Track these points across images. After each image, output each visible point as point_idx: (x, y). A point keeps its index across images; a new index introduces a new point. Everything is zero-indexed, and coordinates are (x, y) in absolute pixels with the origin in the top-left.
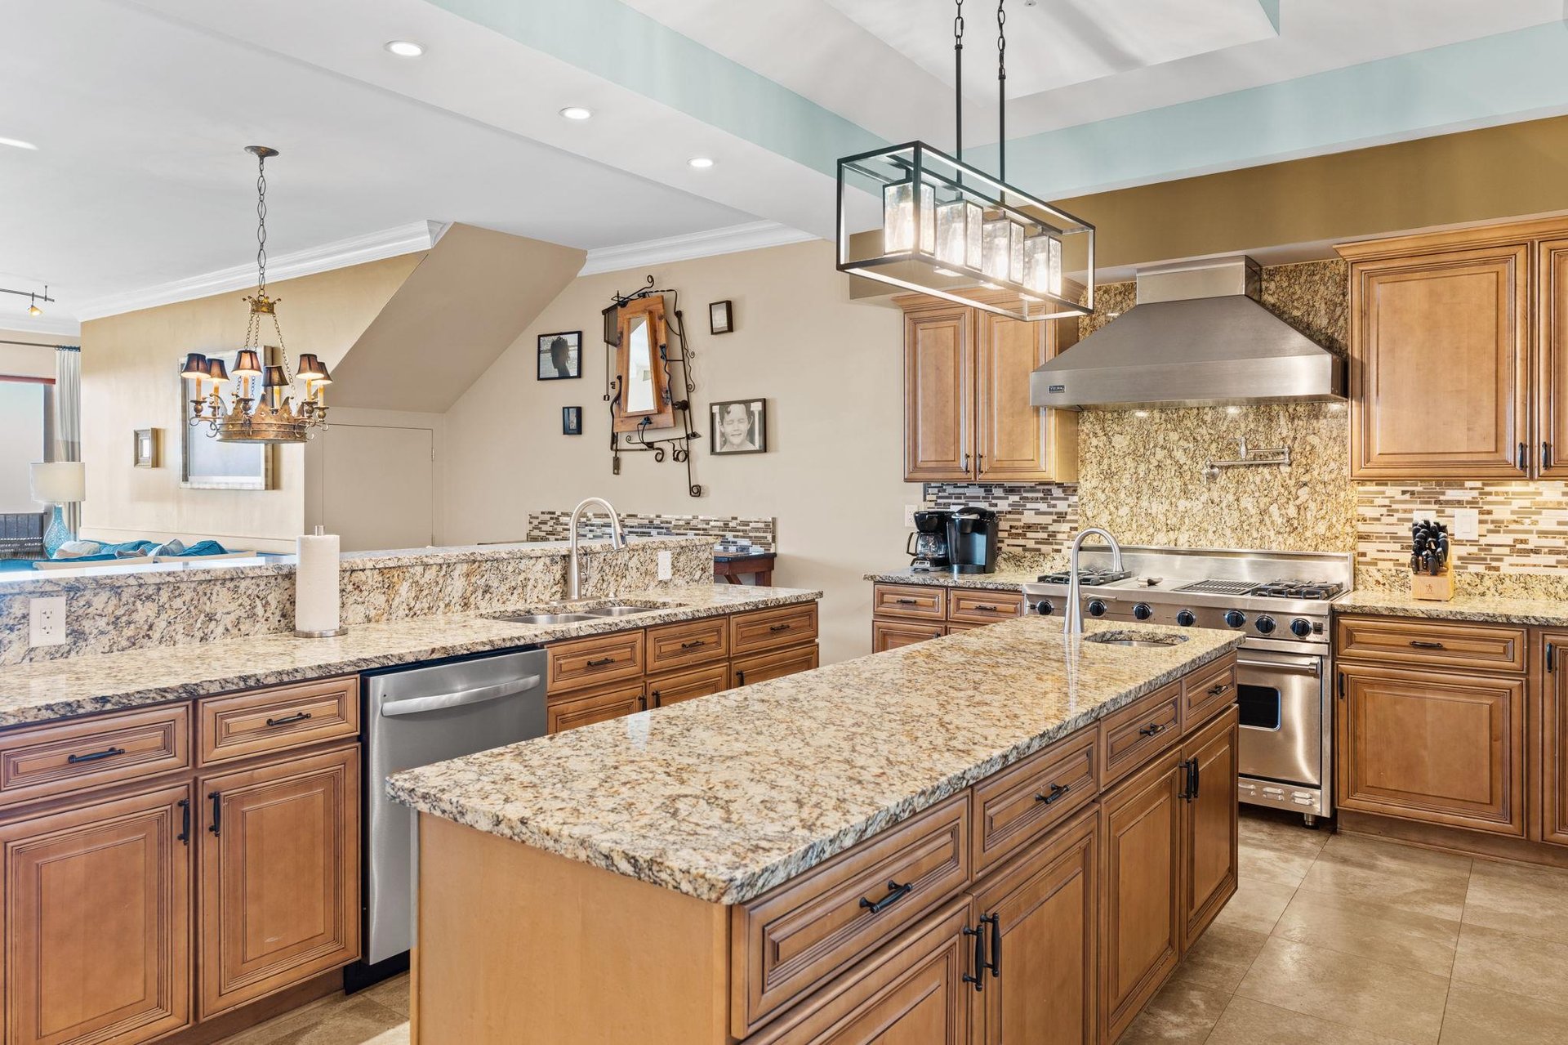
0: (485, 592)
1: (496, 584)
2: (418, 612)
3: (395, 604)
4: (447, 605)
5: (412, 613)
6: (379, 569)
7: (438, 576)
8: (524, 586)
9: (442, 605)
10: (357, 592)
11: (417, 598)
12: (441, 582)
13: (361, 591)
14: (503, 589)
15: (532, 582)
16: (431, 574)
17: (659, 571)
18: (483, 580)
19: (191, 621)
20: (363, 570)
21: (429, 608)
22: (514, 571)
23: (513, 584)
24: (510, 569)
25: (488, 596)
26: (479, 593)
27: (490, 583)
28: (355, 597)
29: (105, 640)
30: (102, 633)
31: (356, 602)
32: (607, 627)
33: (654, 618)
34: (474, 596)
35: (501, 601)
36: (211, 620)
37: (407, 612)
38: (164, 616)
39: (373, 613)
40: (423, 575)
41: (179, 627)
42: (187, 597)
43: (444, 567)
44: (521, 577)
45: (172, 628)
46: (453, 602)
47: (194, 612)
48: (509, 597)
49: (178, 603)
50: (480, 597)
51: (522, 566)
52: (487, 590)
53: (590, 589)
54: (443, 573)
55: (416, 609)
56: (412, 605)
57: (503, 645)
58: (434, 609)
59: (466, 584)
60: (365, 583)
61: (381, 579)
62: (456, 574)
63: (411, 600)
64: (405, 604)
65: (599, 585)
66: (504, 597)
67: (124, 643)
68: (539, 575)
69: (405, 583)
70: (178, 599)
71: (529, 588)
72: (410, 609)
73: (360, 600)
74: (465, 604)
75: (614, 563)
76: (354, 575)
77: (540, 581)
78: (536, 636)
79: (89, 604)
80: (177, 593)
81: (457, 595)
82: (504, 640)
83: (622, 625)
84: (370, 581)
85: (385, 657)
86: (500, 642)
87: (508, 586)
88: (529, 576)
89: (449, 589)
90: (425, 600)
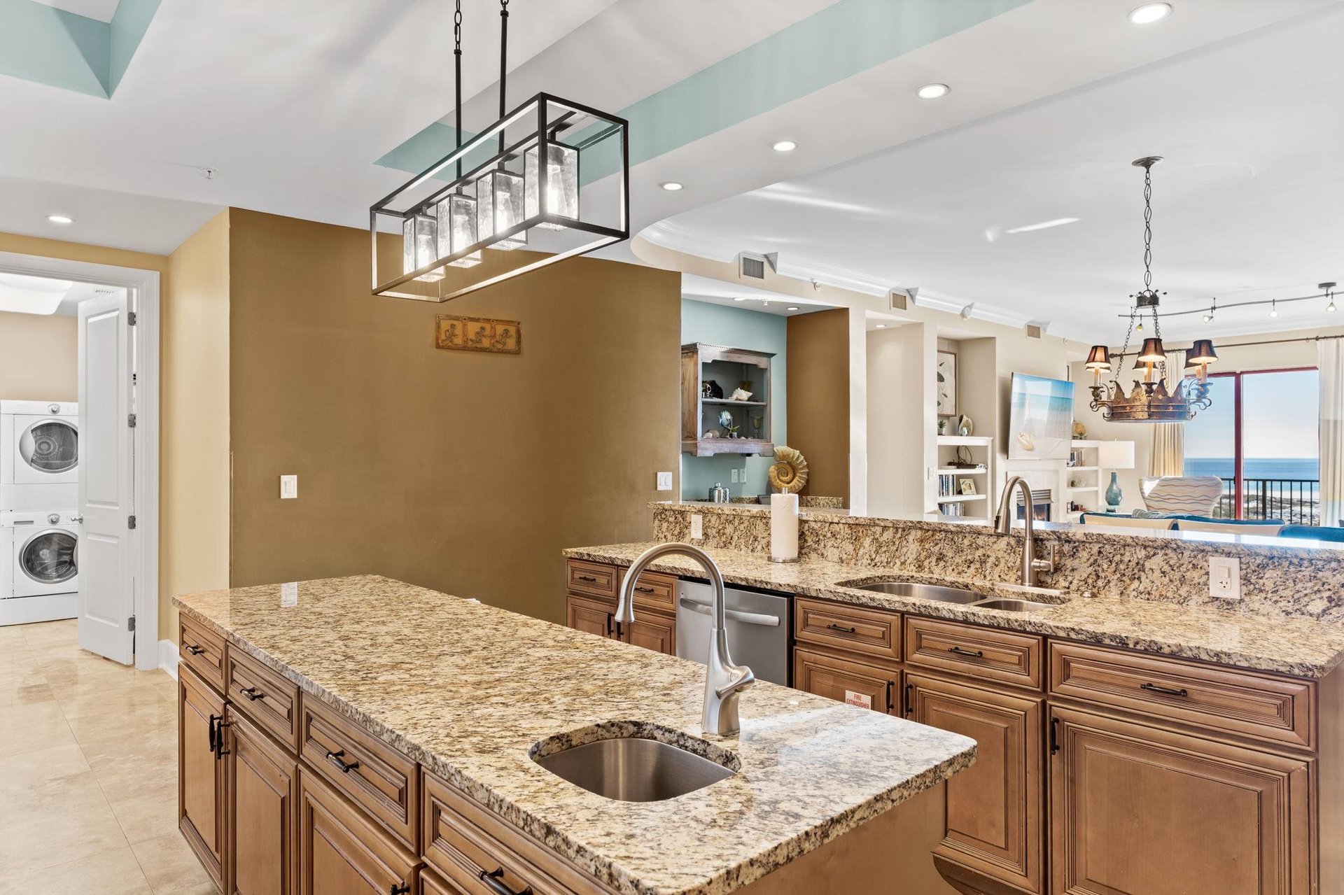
0: (939, 559)
1: (950, 554)
2: (878, 564)
3: (861, 552)
4: (903, 564)
5: (873, 564)
6: (849, 524)
7: (894, 537)
8: (983, 562)
9: (898, 563)
10: (834, 539)
11: (877, 552)
12: (897, 543)
13: (836, 538)
14: (958, 560)
15: (991, 560)
16: (888, 535)
17: (1211, 583)
18: (937, 548)
19: (748, 539)
20: (838, 524)
21: (887, 562)
22: (971, 545)
23: (970, 557)
24: (966, 542)
25: (942, 564)
26: (934, 559)
27: (945, 552)
28: (832, 542)
29: (715, 540)
30: (714, 537)
31: (833, 546)
32: (848, 597)
33: (905, 605)
34: (928, 561)
35: (956, 571)
36: (756, 540)
37: (869, 562)
38: (736, 533)
39: (844, 557)
40: (882, 534)
41: (743, 541)
42: (746, 525)
43: (900, 530)
44: (980, 552)
45: (740, 541)
46: (908, 562)
47: (749, 534)
48: (966, 570)
49: (742, 527)
50: (934, 563)
51: (980, 541)
52: (941, 558)
53: (1075, 582)
54: (899, 535)
55: (876, 561)
56: (873, 557)
57: (755, 584)
58: (892, 564)
59: (920, 548)
60: (839, 533)
61: (850, 532)
62: (911, 538)
63: (872, 553)
64: (867, 556)
65: (1090, 581)
66: (960, 568)
67: (722, 544)
68: (1000, 554)
69: (867, 539)
70: (742, 525)
71: (989, 565)
72: (872, 560)
73: (836, 545)
74: (920, 566)
75: (1117, 558)
76: (831, 526)
77: (1003, 561)
78: (780, 585)
79: (710, 521)
80: (741, 521)
81: (911, 557)
82: (756, 581)
83: (864, 600)
84: (842, 531)
85: (685, 569)
86: (752, 582)
87: (964, 558)
88: (989, 553)
89: (905, 550)
90: (883, 555)
